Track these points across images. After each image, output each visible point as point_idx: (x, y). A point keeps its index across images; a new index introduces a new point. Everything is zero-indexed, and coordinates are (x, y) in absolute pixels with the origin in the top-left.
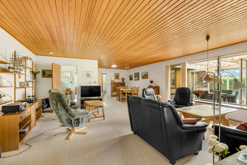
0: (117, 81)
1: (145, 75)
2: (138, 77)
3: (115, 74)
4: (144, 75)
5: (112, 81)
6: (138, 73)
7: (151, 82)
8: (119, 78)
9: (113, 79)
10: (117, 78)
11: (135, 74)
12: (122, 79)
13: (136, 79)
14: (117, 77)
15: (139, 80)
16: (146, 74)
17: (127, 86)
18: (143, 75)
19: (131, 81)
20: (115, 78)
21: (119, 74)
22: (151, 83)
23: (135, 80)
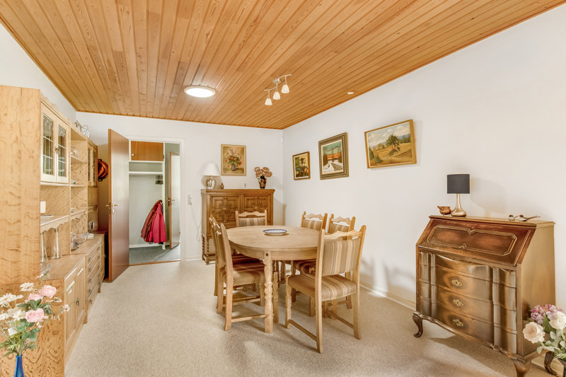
0: (233, 182)
1: (393, 140)
2: (343, 157)
3: (225, 148)
4: (383, 141)
5: (207, 180)
6: (343, 137)
7: (459, 184)
8: (242, 170)
9: (213, 171)
10: (235, 170)
11: (321, 143)
12: (258, 171)
13: (329, 169)
14: (234, 162)
15: (345, 173)
16: (401, 132)
17: (284, 207)
18: (374, 144)
19: (303, 183)
20: (225, 170)
21: (243, 150)
22: (451, 190)
23: (323, 177)
